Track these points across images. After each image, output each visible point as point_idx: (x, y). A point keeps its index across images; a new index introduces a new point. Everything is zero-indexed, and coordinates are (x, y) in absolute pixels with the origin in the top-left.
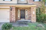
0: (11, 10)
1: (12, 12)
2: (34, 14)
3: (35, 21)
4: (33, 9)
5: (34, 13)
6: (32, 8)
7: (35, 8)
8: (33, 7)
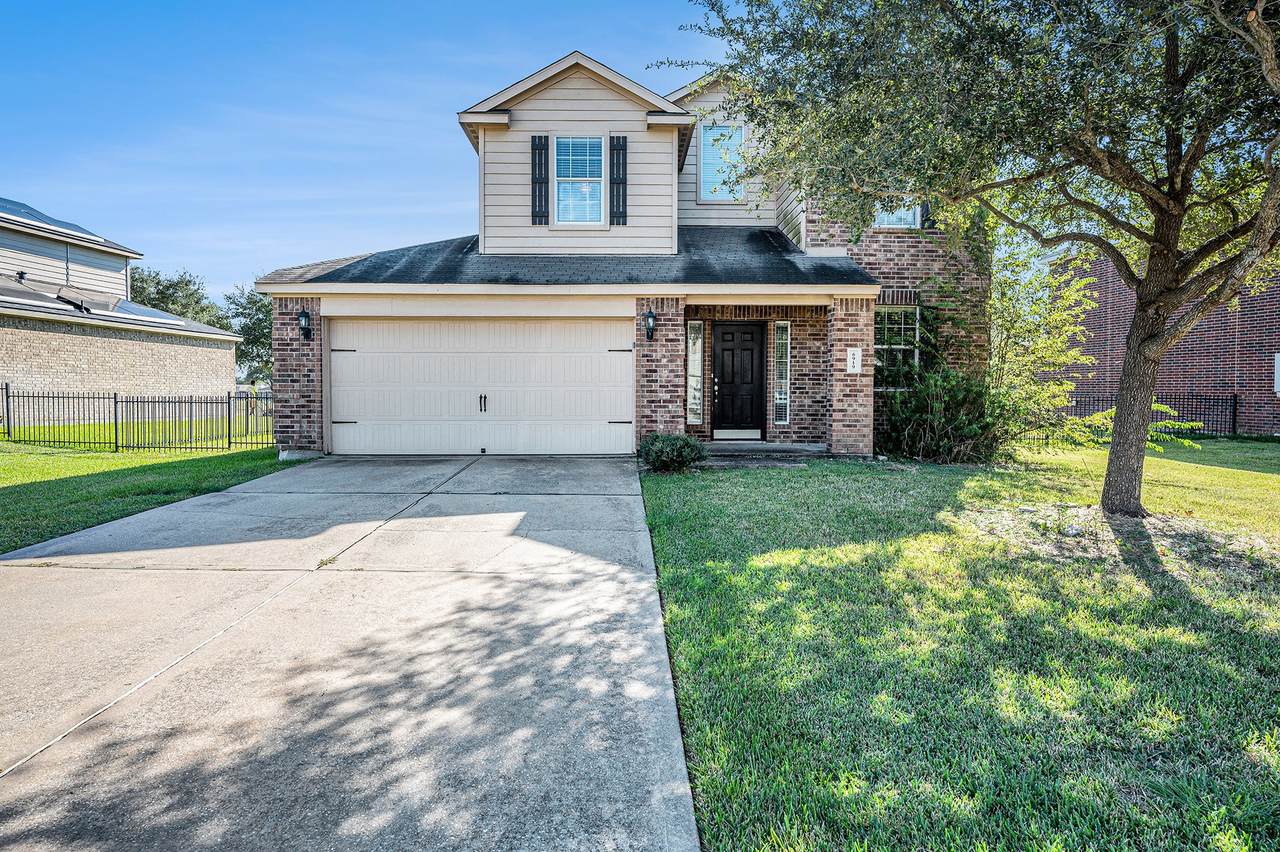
0: (651, 335)
1: (660, 351)
2: (858, 370)
3: (866, 445)
4: (850, 320)
5: (855, 361)
6: (840, 313)
7: (865, 317)
8: (845, 302)
